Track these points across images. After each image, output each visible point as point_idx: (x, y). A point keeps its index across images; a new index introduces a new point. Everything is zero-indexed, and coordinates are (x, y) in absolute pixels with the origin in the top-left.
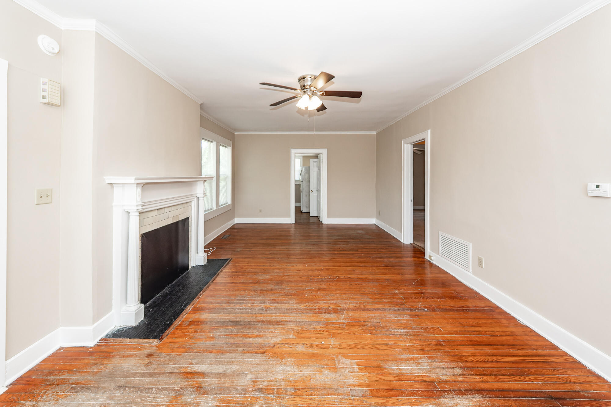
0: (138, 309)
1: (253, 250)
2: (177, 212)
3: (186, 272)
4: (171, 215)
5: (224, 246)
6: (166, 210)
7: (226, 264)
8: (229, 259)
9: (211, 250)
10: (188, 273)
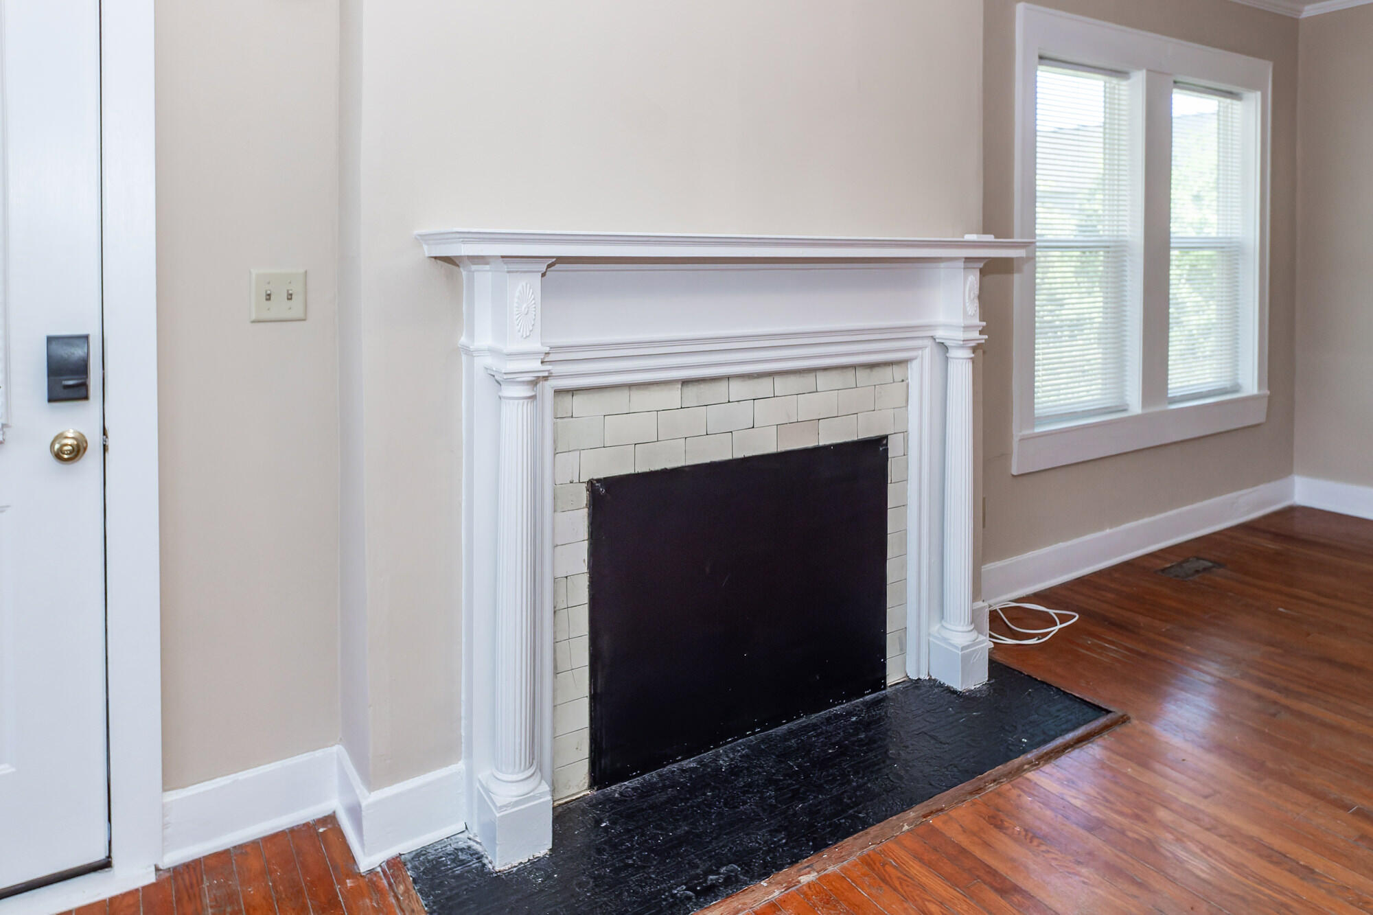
0: (516, 803)
1: (1304, 707)
2: (809, 406)
3: (868, 698)
4: (769, 413)
5: (1142, 620)
6: (738, 389)
7: (1070, 736)
8: (1108, 712)
9: (1063, 619)
10: (877, 703)
